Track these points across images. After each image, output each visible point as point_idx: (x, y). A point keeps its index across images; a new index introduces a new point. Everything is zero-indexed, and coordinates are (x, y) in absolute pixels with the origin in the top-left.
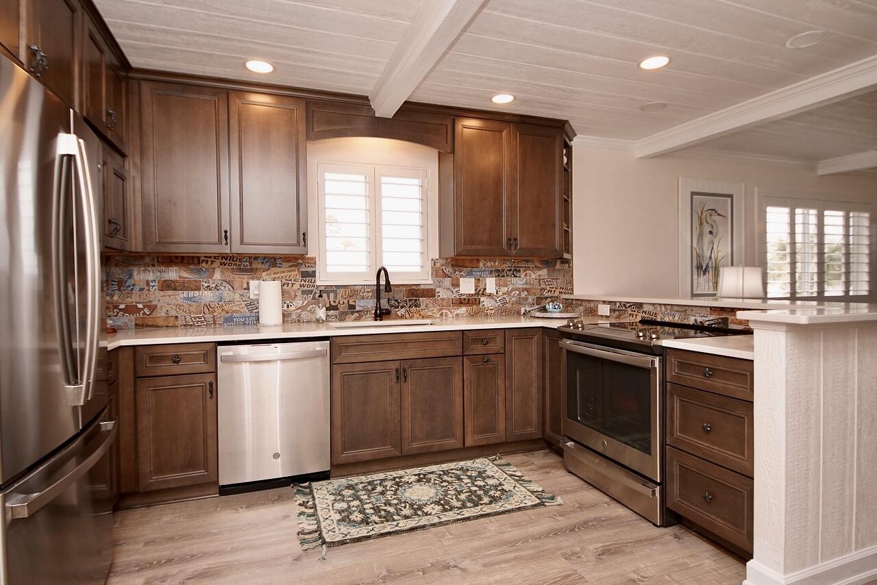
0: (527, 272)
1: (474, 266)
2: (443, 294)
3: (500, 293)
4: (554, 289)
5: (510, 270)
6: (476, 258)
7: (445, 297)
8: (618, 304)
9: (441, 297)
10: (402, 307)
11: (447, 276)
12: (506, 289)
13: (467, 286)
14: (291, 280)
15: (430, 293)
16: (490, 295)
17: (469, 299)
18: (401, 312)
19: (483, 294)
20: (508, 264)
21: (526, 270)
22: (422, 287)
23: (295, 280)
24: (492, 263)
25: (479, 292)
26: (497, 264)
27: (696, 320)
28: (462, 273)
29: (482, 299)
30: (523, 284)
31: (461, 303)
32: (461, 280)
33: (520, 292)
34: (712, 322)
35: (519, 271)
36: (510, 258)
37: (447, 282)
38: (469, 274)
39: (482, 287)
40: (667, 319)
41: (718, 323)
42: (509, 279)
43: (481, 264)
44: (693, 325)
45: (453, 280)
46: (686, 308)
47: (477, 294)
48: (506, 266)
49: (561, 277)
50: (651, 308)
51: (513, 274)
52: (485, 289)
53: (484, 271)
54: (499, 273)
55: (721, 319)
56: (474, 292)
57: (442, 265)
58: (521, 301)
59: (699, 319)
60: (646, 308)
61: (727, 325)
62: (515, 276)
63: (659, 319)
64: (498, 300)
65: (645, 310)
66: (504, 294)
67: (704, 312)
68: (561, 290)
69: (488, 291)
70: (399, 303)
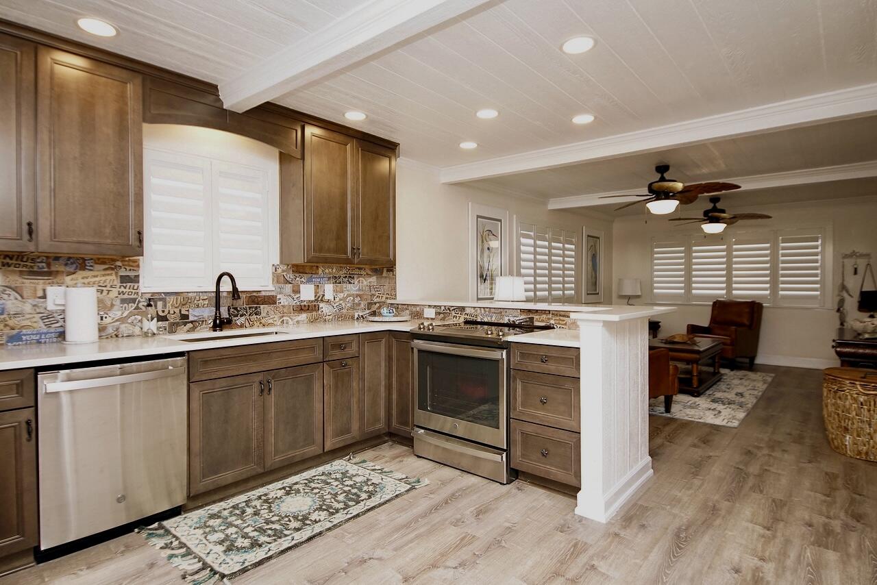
0: (361, 279)
1: (314, 272)
2: (283, 300)
3: (337, 299)
4: (382, 295)
5: (346, 277)
6: (316, 265)
7: (286, 304)
8: (443, 308)
9: (282, 304)
10: (242, 316)
11: (288, 282)
12: (342, 295)
13: (307, 292)
14: (105, 286)
15: (271, 300)
16: (328, 301)
17: (309, 306)
18: (242, 320)
19: (322, 300)
20: (344, 271)
21: (359, 277)
22: (263, 294)
23: (111, 287)
24: (330, 270)
25: (320, 298)
26: (334, 270)
27: (509, 320)
28: (303, 279)
29: (321, 305)
30: (357, 290)
31: (302, 309)
32: (302, 286)
33: (354, 298)
34: (522, 321)
35: (353, 278)
36: (345, 265)
37: (288, 288)
38: (309, 281)
39: (321, 293)
40: (486, 320)
41: (527, 321)
42: (344, 285)
43: (320, 271)
44: (507, 323)
45: (293, 287)
46: (502, 310)
47: (316, 300)
48: (342, 273)
49: (387, 284)
50: (473, 311)
51: (348, 281)
52: (324, 295)
53: (323, 278)
54: (336, 280)
55: (529, 318)
56: (314, 299)
57: (283, 271)
58: (354, 307)
59: (512, 319)
60: (468, 311)
61: (533, 323)
62: (350, 283)
63: (479, 320)
64: (335, 306)
65: (467, 312)
66: (340, 300)
67: (516, 313)
68: (387, 296)
69: (326, 297)
70: (238, 311)
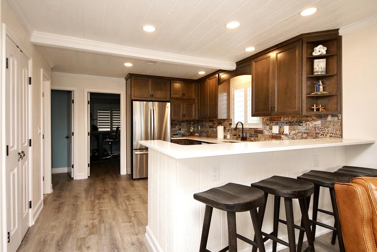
0: (307, 123)
1: (279, 120)
2: (266, 133)
3: (291, 134)
4: (326, 134)
5: (297, 122)
6: (280, 116)
7: (267, 134)
9: (265, 134)
10: (253, 137)
11: (268, 125)
12: (294, 132)
13: (276, 130)
15: (261, 132)
16: (286, 135)
17: (276, 136)
18: (253, 139)
19: (283, 134)
20: (296, 119)
21: (306, 122)
22: (259, 129)
23: (228, 126)
24: (287, 119)
25: (281, 133)
26: (290, 119)
28: (274, 124)
29: (282, 136)
30: (304, 130)
31: (273, 137)
32: (273, 127)
33: (302, 134)
35: (302, 122)
36: (296, 115)
37: (268, 127)
38: (277, 124)
39: (282, 130)
42: (296, 127)
43: (282, 119)
45: (270, 127)
47: (280, 134)
48: (295, 120)
49: (331, 126)
51: (298, 124)
52: (283, 132)
53: (283, 123)
54: (290, 124)
56: (278, 133)
57: (266, 120)
62: (300, 125)
64: (290, 137)
66: (293, 134)
68: (331, 135)
69: (285, 133)
70: (252, 135)
